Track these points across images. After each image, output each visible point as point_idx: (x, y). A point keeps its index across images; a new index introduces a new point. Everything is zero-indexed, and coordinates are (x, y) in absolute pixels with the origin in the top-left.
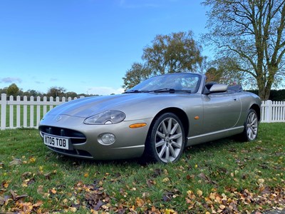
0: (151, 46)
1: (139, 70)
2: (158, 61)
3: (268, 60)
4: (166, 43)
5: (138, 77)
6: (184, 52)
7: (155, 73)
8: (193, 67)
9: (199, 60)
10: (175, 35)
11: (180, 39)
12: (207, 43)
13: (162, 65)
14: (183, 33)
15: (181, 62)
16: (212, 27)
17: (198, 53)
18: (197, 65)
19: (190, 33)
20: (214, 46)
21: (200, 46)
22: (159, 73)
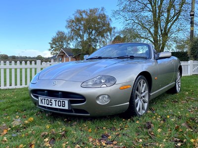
0: (73, 18)
1: (62, 37)
2: (79, 30)
3: (161, 30)
4: (84, 16)
5: (62, 42)
6: (98, 23)
7: (77, 39)
8: (105, 35)
9: (110, 30)
10: (91, 11)
11: (95, 13)
12: (117, 17)
13: (81, 33)
14: (96, 9)
15: (96, 31)
16: (122, 6)
17: (109, 24)
18: (109, 34)
19: (103, 9)
20: (122, 20)
21: (110, 19)
22: (79, 40)
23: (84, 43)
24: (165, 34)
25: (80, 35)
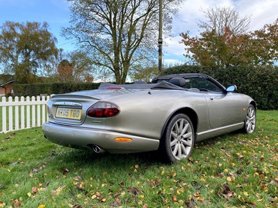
2: (9, 48)
6: (39, 42)
9: (55, 52)
10: (29, 25)
11: (34, 29)
12: (68, 37)
13: (14, 54)
14: (37, 23)
15: (36, 53)
16: (76, 23)
17: (53, 44)
18: (54, 57)
19: (45, 25)
21: (55, 39)
22: (10, 62)
23: (17, 68)
24: (127, 62)
25: (12, 57)
